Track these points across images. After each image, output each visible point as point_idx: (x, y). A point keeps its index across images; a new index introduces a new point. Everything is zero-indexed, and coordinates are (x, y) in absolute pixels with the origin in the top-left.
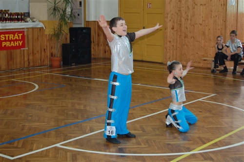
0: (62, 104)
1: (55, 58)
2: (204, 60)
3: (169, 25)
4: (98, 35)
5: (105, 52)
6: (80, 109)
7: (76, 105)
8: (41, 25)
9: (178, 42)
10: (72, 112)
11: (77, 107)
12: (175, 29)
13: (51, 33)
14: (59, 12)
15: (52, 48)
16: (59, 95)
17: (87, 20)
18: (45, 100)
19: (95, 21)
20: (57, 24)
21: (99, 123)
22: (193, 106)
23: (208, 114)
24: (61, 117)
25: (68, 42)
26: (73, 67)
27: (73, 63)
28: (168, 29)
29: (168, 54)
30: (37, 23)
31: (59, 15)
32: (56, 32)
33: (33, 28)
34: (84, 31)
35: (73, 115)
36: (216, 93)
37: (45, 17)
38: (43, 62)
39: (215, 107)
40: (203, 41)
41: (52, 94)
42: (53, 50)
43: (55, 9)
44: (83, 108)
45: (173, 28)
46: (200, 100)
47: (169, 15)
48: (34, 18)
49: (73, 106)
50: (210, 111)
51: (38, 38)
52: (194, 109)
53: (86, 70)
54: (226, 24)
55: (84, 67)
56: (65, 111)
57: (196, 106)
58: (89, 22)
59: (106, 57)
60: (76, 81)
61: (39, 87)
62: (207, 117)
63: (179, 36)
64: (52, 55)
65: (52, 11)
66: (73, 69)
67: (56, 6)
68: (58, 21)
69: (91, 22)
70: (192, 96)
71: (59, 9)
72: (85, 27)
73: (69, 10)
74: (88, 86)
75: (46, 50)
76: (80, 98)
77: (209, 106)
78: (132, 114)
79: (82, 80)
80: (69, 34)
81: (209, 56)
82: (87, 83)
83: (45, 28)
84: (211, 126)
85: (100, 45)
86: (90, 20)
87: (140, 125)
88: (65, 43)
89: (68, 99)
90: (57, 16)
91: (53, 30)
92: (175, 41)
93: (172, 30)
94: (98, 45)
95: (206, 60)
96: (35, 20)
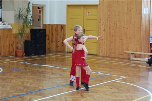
0: (15, 82)
1: (19, 51)
2: (126, 53)
3: (102, 28)
4: (52, 34)
5: (57, 47)
6: (27, 86)
7: (25, 83)
8: (9, 27)
9: (108, 40)
10: (20, 88)
11: (25, 84)
12: (106, 31)
13: (17, 33)
14: (23, 18)
15: (17, 43)
16: (16, 76)
17: (44, 24)
18: (4, 79)
19: (50, 25)
20: (21, 26)
21: (37, 95)
22: (108, 85)
23: (116, 90)
24: (11, 91)
25: (30, 39)
26: (32, 57)
27: (33, 54)
28: (101, 30)
29: (101, 48)
30: (7, 25)
31: (23, 20)
32: (20, 32)
33: (4, 29)
34: (41, 31)
35: (21, 90)
36: (128, 76)
37: (13, 21)
38: (11, 53)
39: (123, 85)
40: (125, 40)
41: (11, 75)
42: (18, 44)
43: (19, 16)
44: (29, 85)
45: (104, 30)
46: (114, 80)
47: (101, 21)
48: (5, 22)
49: (22, 84)
50: (118, 88)
51: (7, 36)
52: (107, 87)
53: (40, 59)
54: (141, 27)
55: (40, 57)
56: (16, 87)
57: (110, 85)
58: (45, 25)
59: (58, 50)
60: (30, 66)
61: (3, 70)
62: (114, 92)
63: (108, 36)
64: (17, 48)
65: (17, 16)
66: (32, 58)
67: (21, 13)
68: (22, 24)
69: (47, 25)
70: (110, 78)
71: (23, 16)
72: (43, 28)
73: (30, 16)
74: (38, 70)
75: (13, 45)
76: (29, 78)
77: (119, 85)
78: (62, 89)
79: (36, 66)
80: (30, 33)
81: (129, 50)
82: (38, 68)
83: (12, 29)
84: (115, 99)
85: (53, 42)
86: (47, 24)
87: (65, 97)
88: (27, 39)
89: (21, 79)
90: (21, 21)
91: (18, 30)
92: (106, 39)
93: (104, 31)
94: (52, 42)
95: (127, 53)
96: (5, 23)
